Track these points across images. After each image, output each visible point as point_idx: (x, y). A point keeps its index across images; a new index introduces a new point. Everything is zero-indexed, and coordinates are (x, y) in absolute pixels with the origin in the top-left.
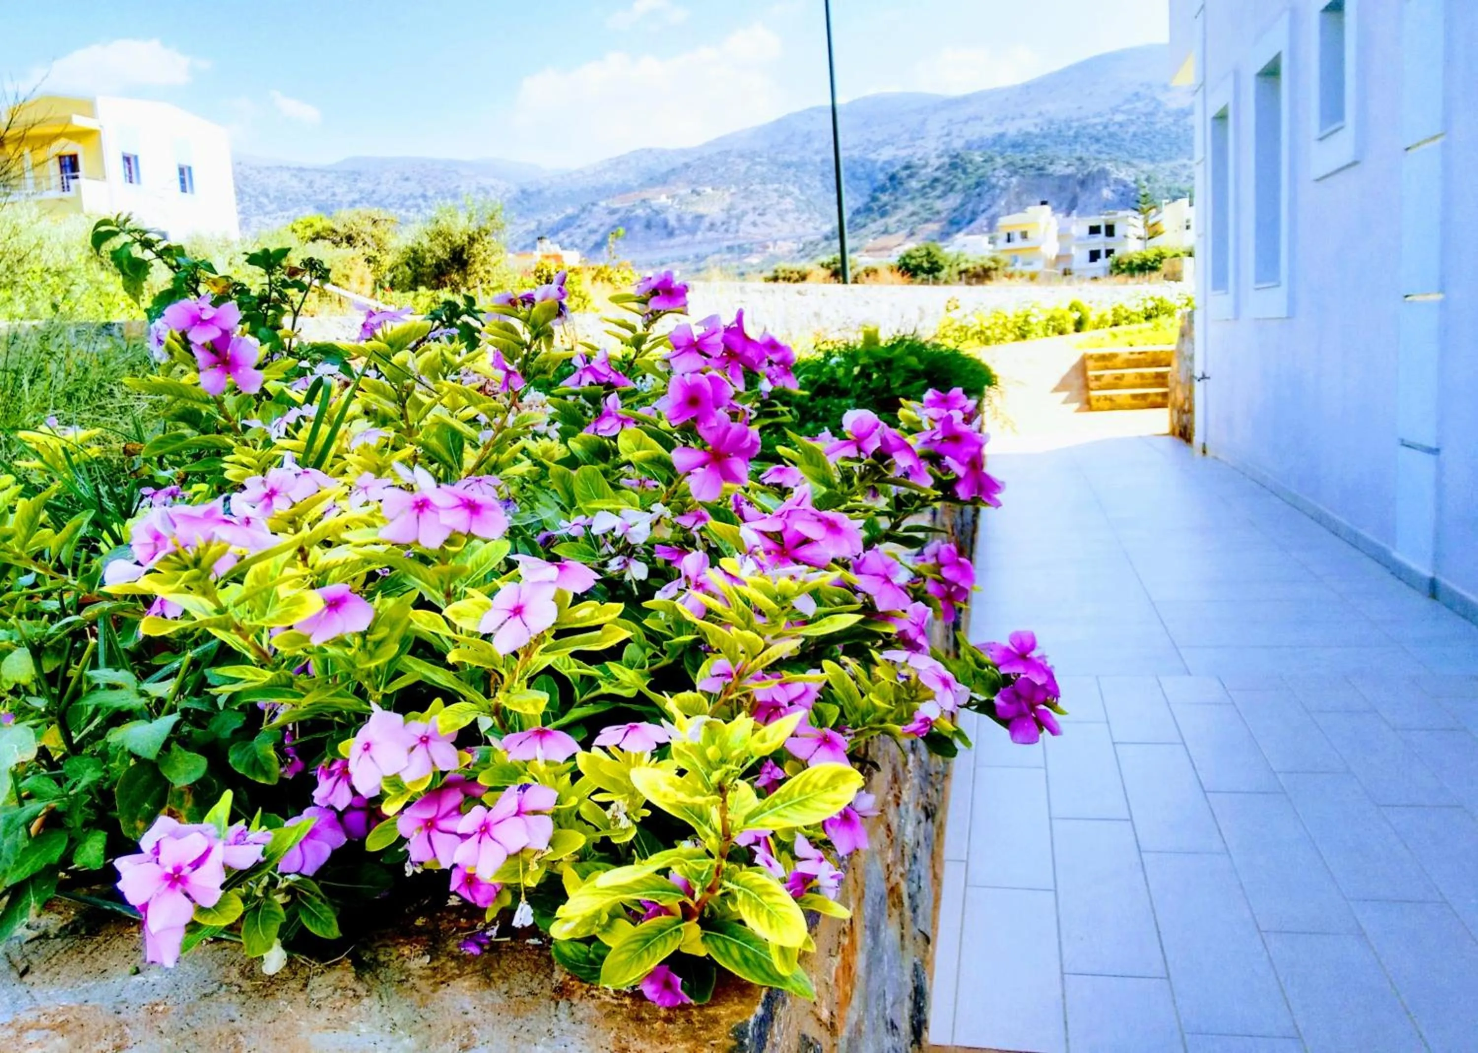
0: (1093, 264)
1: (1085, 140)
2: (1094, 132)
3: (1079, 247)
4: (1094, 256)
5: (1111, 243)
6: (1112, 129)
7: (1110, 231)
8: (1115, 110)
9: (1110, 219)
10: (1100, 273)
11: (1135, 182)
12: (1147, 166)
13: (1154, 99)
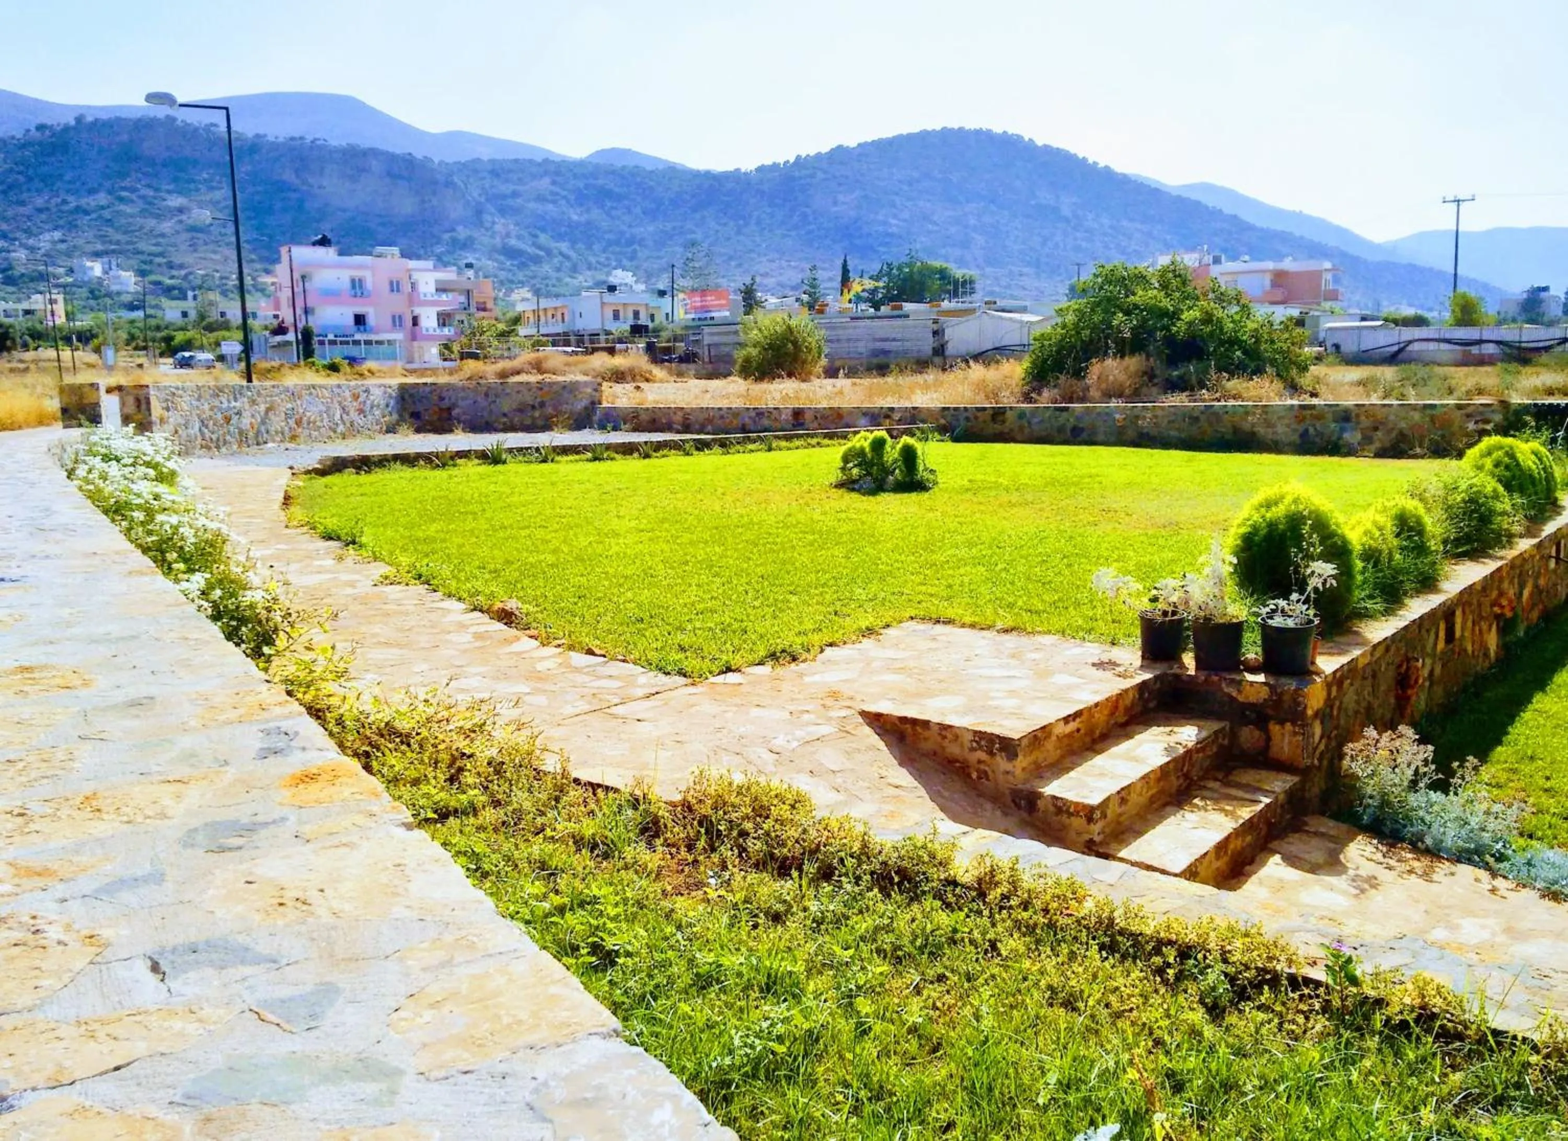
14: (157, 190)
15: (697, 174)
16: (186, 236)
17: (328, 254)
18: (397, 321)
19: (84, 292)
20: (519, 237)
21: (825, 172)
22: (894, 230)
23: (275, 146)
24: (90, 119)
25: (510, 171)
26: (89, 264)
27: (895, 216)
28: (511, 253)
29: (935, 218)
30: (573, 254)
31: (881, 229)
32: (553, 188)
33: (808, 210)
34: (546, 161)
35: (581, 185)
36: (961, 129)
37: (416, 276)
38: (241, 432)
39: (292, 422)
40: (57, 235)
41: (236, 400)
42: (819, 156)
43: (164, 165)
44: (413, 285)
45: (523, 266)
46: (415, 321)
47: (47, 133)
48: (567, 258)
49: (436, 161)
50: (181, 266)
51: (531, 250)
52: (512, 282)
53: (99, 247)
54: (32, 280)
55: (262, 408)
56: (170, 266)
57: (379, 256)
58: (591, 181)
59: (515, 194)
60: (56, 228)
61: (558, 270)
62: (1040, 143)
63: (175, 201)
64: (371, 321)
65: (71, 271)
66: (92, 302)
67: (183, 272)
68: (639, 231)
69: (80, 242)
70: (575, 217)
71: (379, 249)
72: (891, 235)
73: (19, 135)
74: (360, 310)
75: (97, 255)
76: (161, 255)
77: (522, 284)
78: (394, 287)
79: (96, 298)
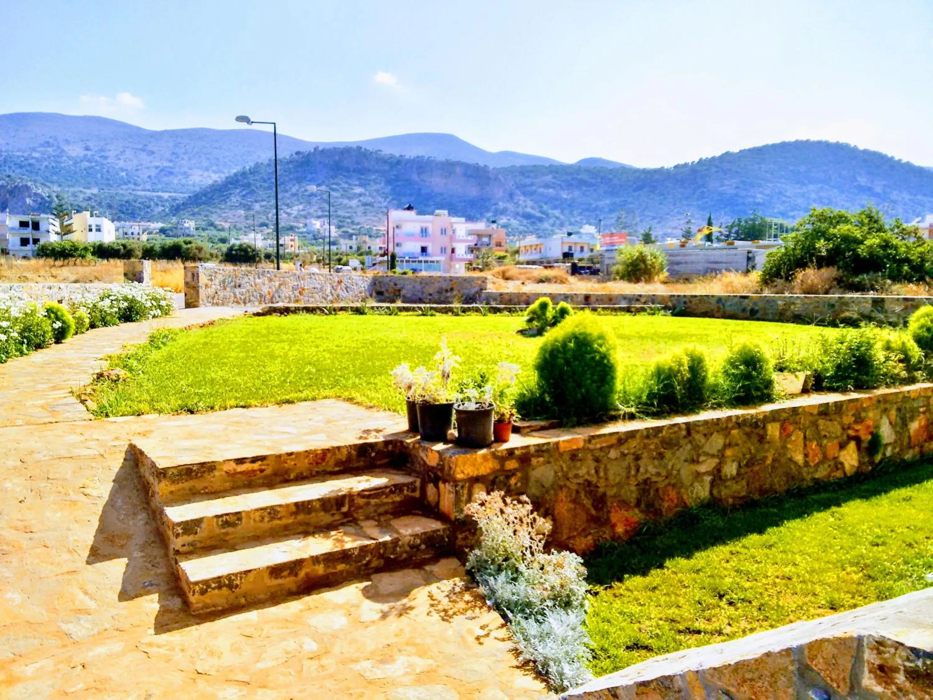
0: (24, 248)
1: (12, 165)
2: (18, 162)
3: (13, 235)
4: (24, 242)
5: (37, 235)
6: (32, 161)
7: (36, 226)
8: (34, 150)
9: (36, 218)
10: (30, 254)
11: (49, 197)
12: (56, 188)
13: (59, 147)
14: (350, 184)
15: (636, 171)
16: (362, 209)
17: (412, 214)
18: (443, 250)
19: (310, 236)
20: (532, 208)
21: (717, 167)
22: (760, 201)
23: (408, 161)
24: (321, 148)
25: (531, 171)
26: (314, 222)
27: (761, 193)
28: (527, 216)
29: (788, 194)
30: (562, 217)
31: (751, 200)
32: (554, 181)
33: (705, 190)
34: (551, 166)
35: (569, 178)
36: (807, 141)
37: (455, 226)
38: (261, 296)
39: (296, 293)
40: (301, 207)
41: (259, 278)
42: (713, 158)
43: (354, 171)
44: (454, 231)
45: (533, 223)
46: (453, 251)
47: (301, 156)
48: (557, 218)
49: (491, 168)
50: (358, 224)
51: (538, 215)
52: (526, 232)
53: (320, 213)
54: (288, 229)
55: (277, 284)
56: (353, 223)
57: (438, 215)
58: (575, 176)
59: (532, 184)
60: (301, 203)
61: (553, 225)
62: (861, 147)
63: (358, 190)
64: (430, 250)
65: (306, 225)
66: (314, 242)
67: (359, 227)
68: (601, 204)
69: (312, 211)
70: (565, 196)
71: (437, 211)
72: (758, 204)
73: (288, 157)
74: (424, 245)
75: (319, 217)
76: (349, 218)
77: (532, 233)
78: (443, 231)
79: (315, 239)
